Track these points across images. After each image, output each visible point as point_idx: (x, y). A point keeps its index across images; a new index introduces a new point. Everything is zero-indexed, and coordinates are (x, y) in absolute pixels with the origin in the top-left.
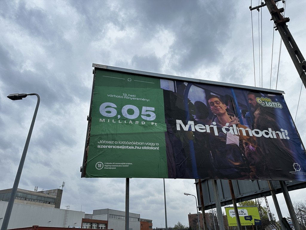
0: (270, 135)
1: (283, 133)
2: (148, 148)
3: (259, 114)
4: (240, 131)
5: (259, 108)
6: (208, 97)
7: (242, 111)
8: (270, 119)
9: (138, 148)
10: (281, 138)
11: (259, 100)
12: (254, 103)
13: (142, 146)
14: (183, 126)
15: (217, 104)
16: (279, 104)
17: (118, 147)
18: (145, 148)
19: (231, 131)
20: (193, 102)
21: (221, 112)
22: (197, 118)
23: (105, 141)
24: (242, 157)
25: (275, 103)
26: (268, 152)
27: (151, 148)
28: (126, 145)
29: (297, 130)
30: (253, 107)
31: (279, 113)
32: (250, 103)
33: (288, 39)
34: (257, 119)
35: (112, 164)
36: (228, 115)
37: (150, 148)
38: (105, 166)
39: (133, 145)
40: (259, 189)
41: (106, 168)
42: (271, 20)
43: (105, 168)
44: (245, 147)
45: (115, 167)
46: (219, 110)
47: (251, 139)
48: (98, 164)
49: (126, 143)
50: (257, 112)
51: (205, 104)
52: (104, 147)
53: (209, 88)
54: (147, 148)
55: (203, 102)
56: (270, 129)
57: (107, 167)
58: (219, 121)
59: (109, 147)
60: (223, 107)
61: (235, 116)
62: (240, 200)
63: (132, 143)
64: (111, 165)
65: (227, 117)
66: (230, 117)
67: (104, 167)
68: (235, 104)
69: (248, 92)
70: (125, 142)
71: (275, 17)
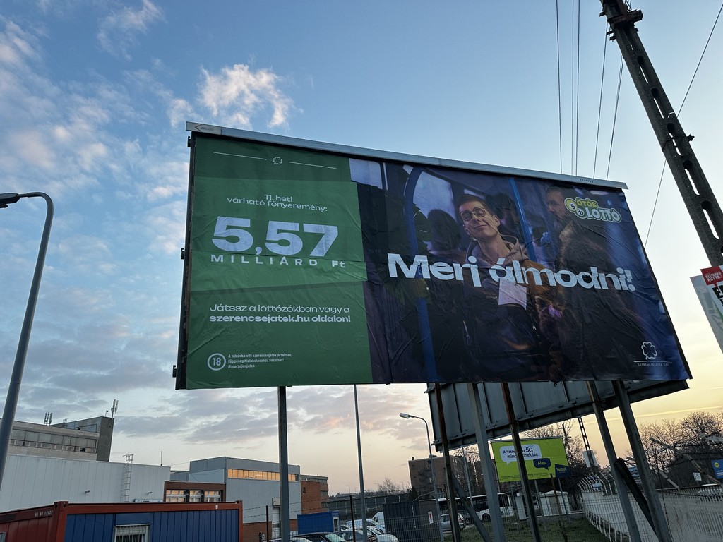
0: (595, 283)
1: (622, 277)
2: (327, 319)
3: (571, 236)
4: (530, 275)
5: (571, 222)
6: (459, 199)
7: (533, 230)
8: (594, 246)
9: (303, 319)
10: (618, 288)
11: (571, 204)
12: (561, 211)
13: (311, 315)
14: (403, 267)
15: (479, 215)
16: (614, 213)
17: (258, 319)
18: (319, 319)
19: (509, 276)
20: (425, 213)
21: (488, 232)
22: (435, 249)
23: (226, 306)
24: (533, 332)
25: (607, 211)
26: (588, 320)
27: (332, 318)
28: (276, 314)
29: (652, 270)
30: (557, 221)
31: (615, 234)
32: (552, 212)
33: (637, 60)
34: (567, 247)
35: (246, 358)
36: (503, 239)
37: (330, 319)
38: (230, 361)
39: (290, 313)
40: (569, 400)
41: (233, 367)
42: (602, 14)
43: (229, 366)
44: (540, 310)
45: (251, 364)
46: (482, 229)
47: (551, 292)
48: (214, 359)
49: (274, 309)
50: (566, 232)
51: (453, 215)
52: (226, 319)
53: (462, 178)
54: (324, 319)
55: (448, 212)
56: (594, 270)
57: (234, 364)
58: (483, 255)
59: (236, 319)
60: (491, 223)
61: (518, 242)
62: (527, 425)
63: (290, 309)
64: (243, 359)
65: (499, 244)
66: (508, 246)
67: (227, 364)
68: (517, 213)
69: (547, 186)
70: (272, 307)
71: (611, 9)
